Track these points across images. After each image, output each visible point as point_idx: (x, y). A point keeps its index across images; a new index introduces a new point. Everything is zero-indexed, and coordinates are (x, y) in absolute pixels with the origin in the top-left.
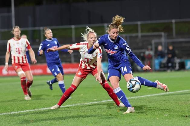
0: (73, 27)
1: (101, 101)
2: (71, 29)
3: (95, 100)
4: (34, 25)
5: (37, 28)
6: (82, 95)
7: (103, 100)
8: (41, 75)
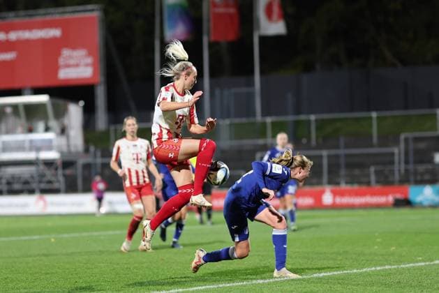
0: (374, 115)
1: (432, 261)
2: (371, 118)
3: (420, 258)
4: (298, 112)
5: (303, 117)
6: (394, 248)
7: (436, 260)
8: (311, 208)
